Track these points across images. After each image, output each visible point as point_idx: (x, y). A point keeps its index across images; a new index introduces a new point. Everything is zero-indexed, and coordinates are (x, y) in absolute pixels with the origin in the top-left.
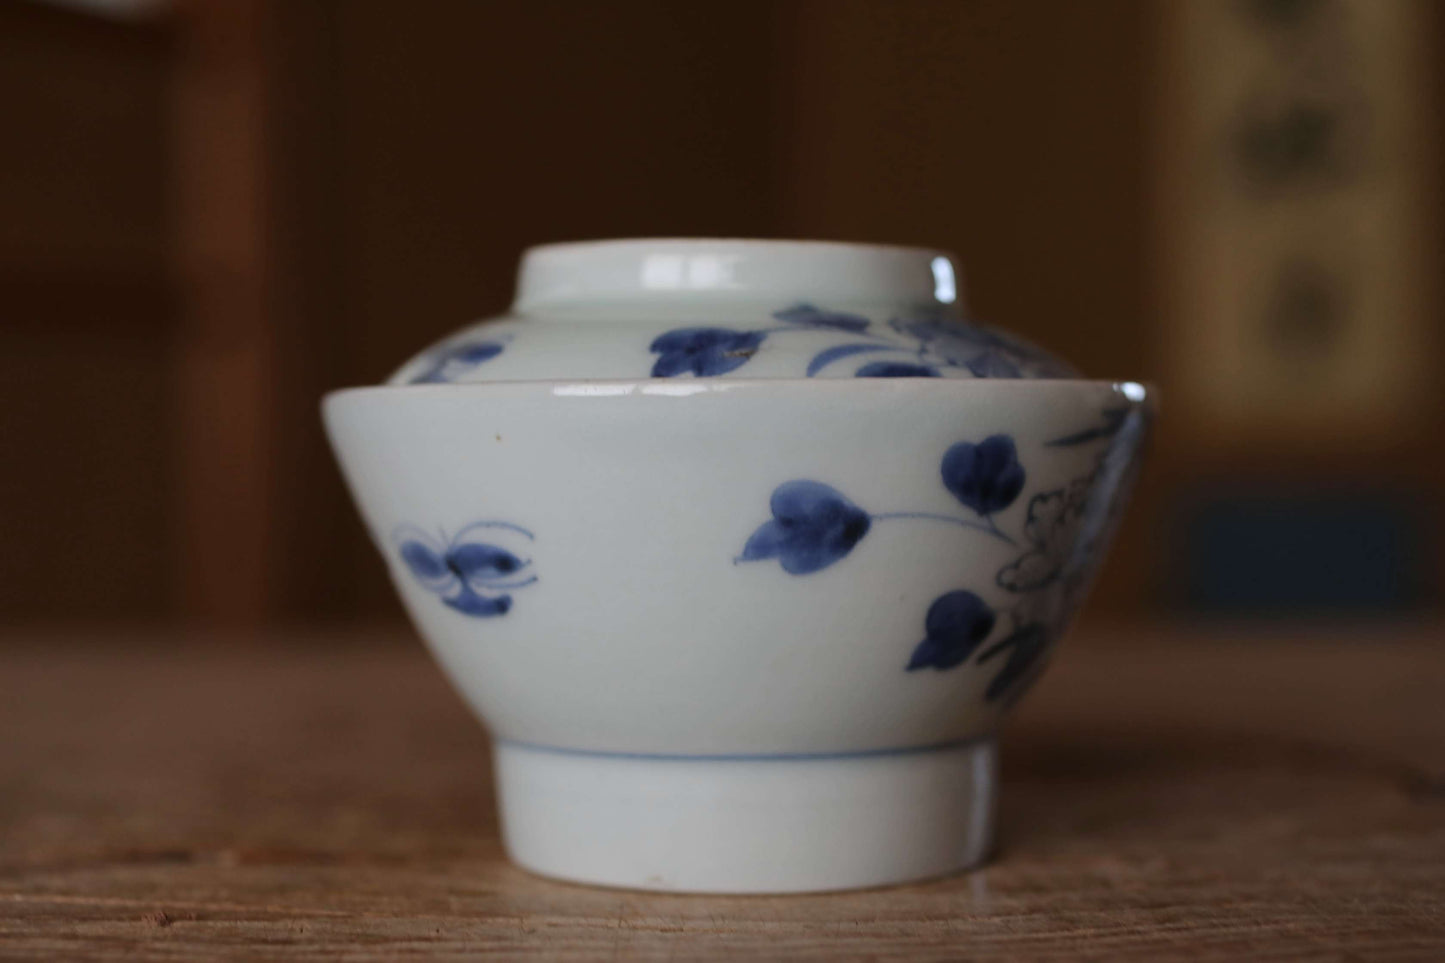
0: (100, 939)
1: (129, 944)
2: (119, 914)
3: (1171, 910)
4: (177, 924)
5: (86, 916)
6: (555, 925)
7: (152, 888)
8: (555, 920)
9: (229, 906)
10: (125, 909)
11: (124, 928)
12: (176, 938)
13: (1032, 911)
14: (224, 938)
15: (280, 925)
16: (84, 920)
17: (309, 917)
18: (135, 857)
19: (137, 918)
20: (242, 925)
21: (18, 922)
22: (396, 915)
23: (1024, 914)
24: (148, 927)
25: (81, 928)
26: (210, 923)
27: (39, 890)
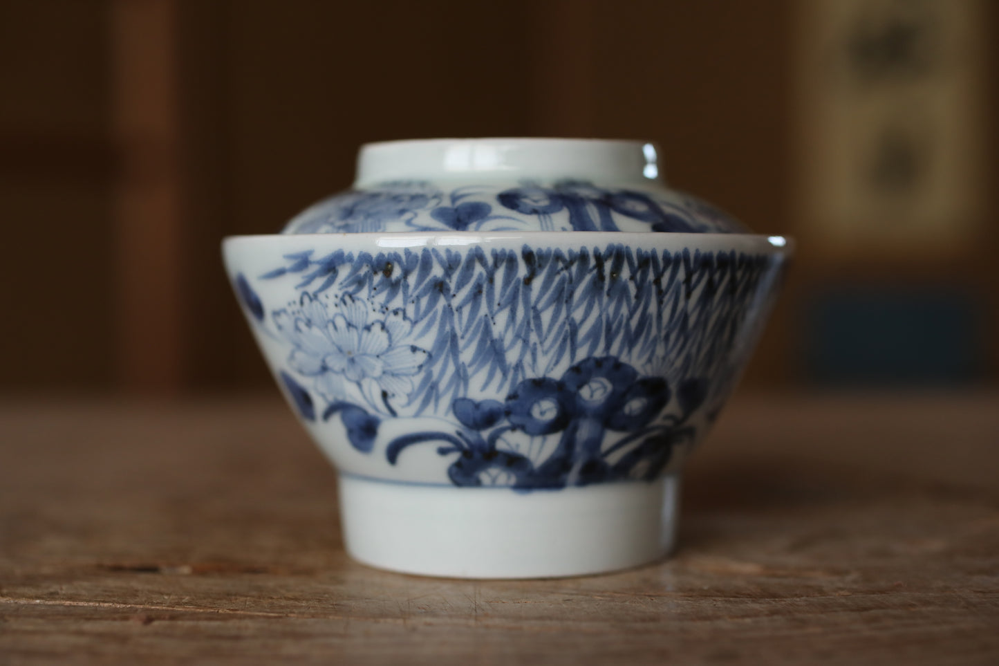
0: (100, 635)
1: (123, 639)
2: (113, 615)
3: (873, 612)
4: (156, 623)
5: (90, 616)
6: (430, 625)
7: (134, 593)
8: (429, 620)
9: (191, 608)
10: (116, 611)
11: (117, 626)
12: (156, 634)
13: (773, 613)
14: (192, 635)
15: (231, 623)
16: (88, 619)
17: (251, 617)
18: (117, 569)
19: (126, 619)
20: (203, 624)
21: (40, 621)
22: (313, 616)
23: (767, 615)
24: (134, 625)
25: (88, 626)
26: (180, 623)
27: (52, 595)
